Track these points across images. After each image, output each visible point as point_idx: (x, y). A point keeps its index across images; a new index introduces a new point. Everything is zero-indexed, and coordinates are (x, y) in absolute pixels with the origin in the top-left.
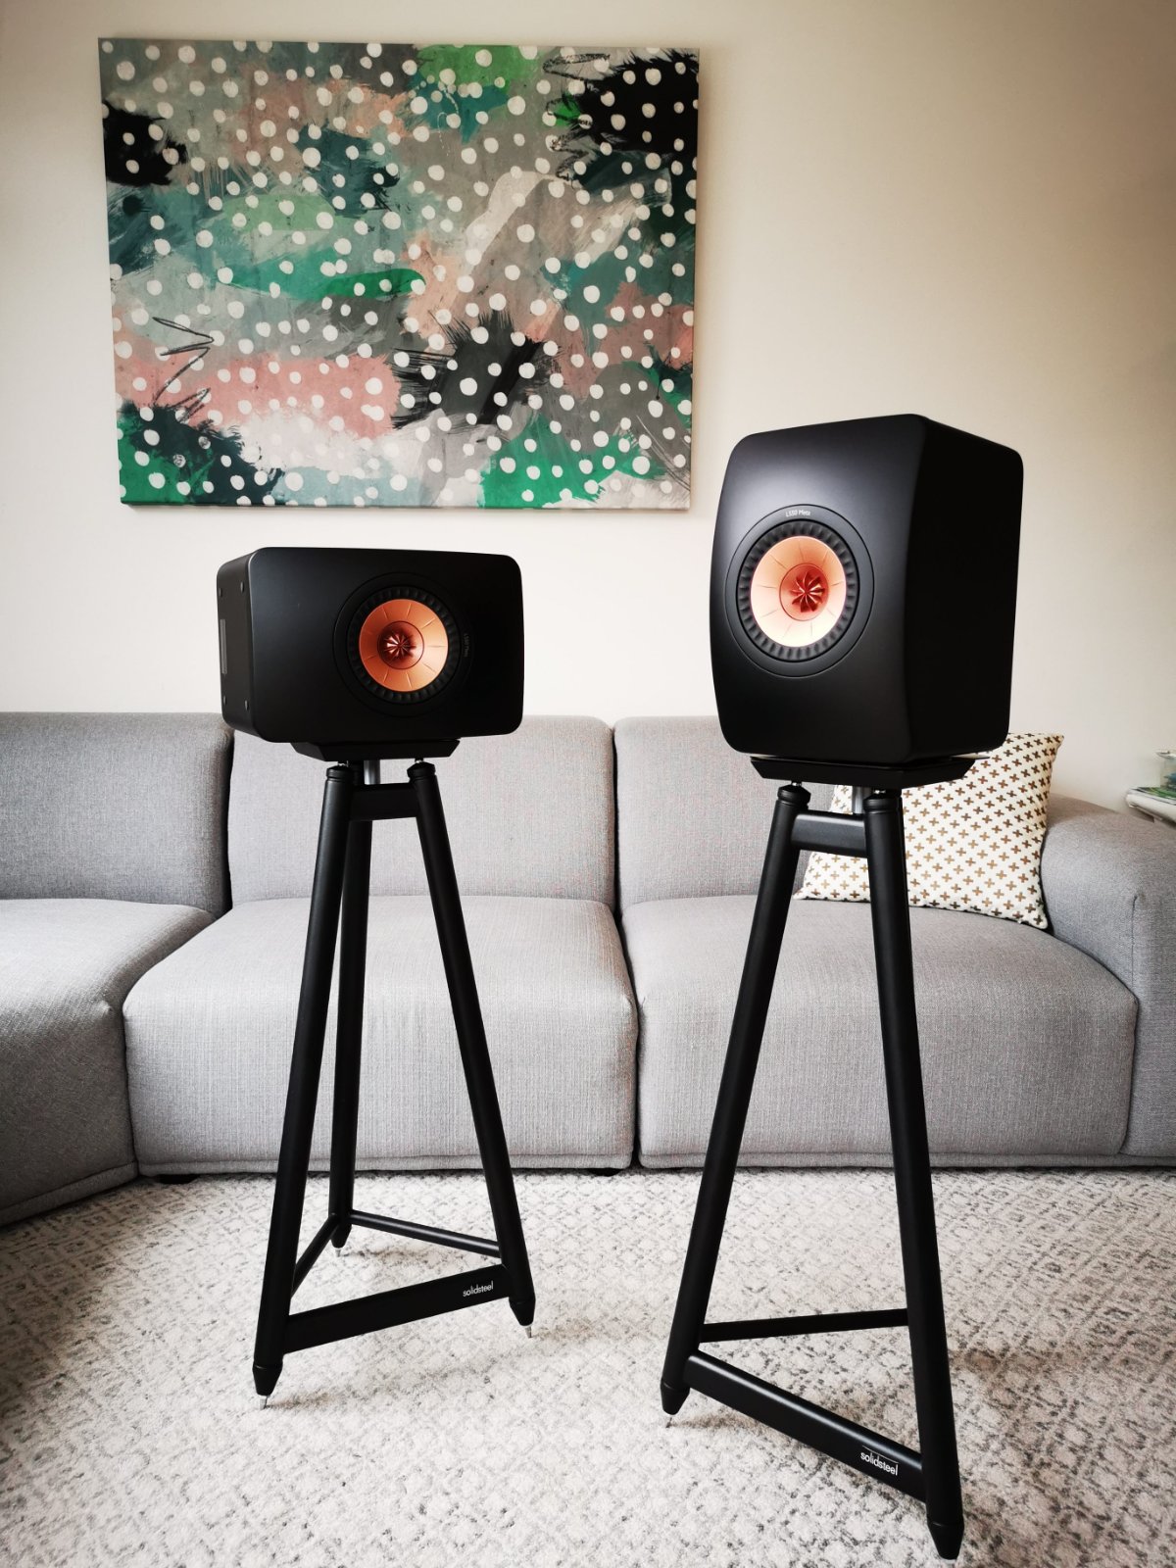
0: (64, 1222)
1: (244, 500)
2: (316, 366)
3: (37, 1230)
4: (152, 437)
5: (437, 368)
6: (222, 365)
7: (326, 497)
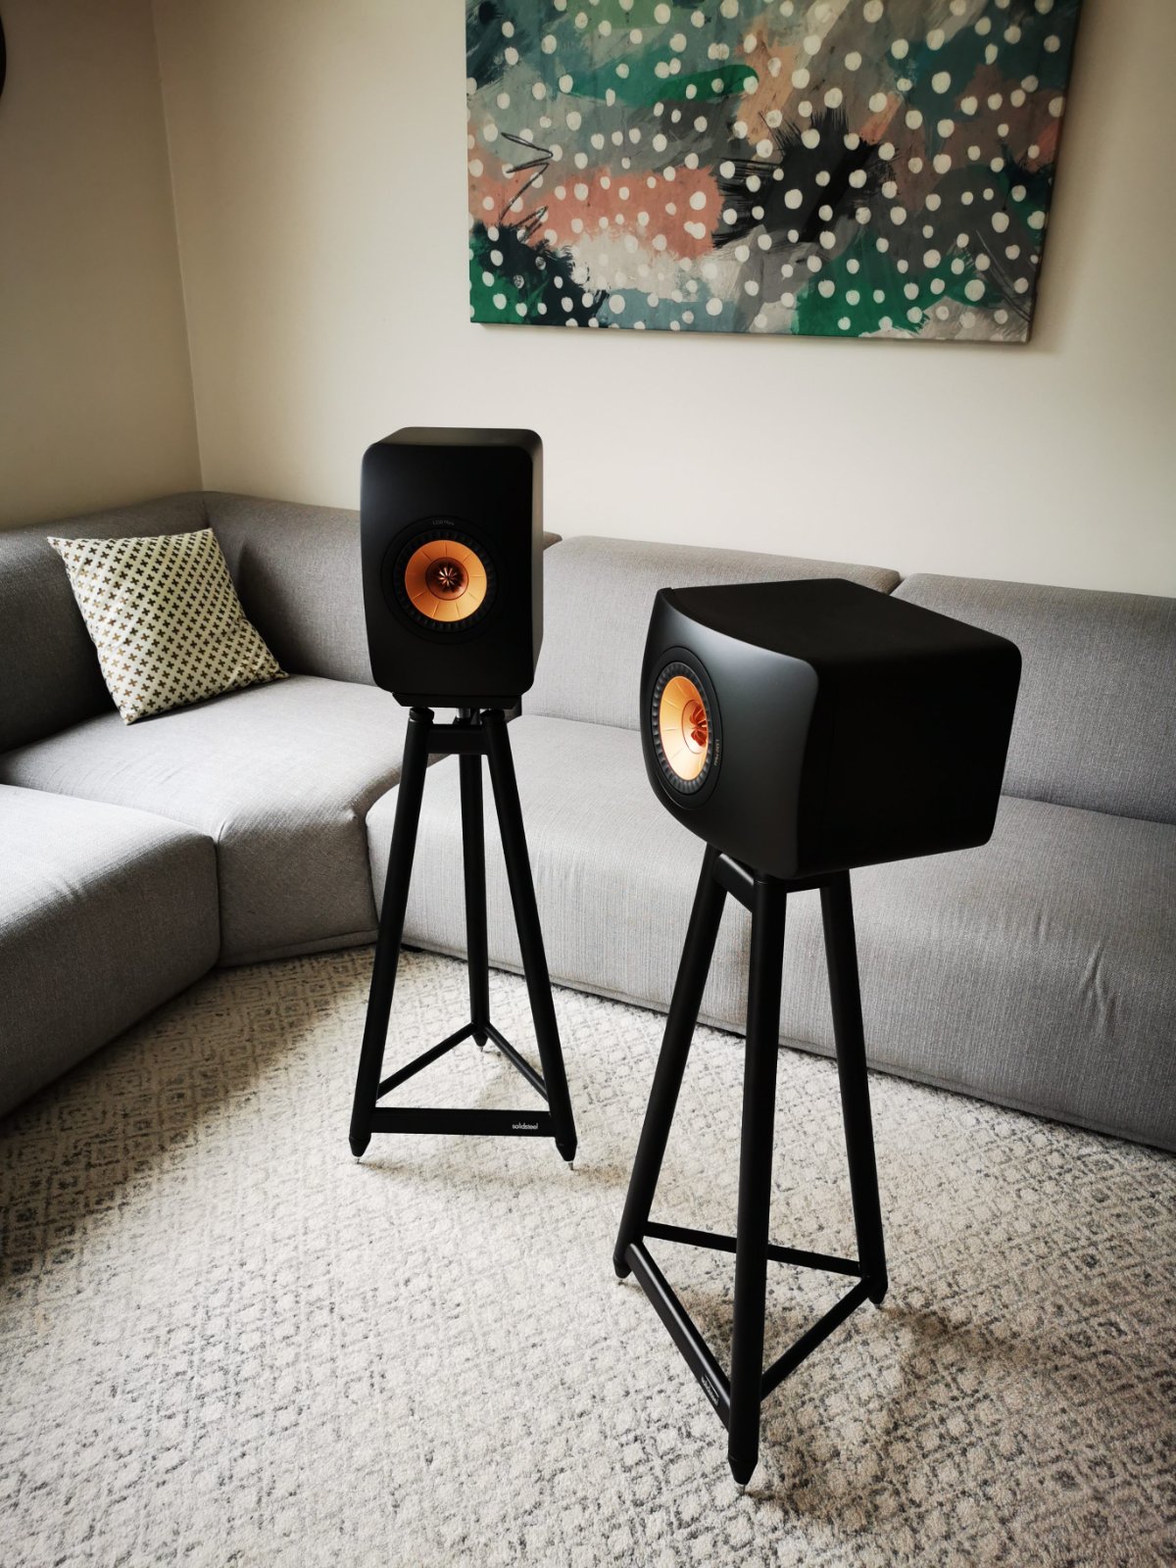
0: (322, 963)
1: (572, 322)
2: (645, 180)
3: (302, 966)
4: (497, 258)
5: (762, 179)
6: (559, 182)
7: (644, 321)
